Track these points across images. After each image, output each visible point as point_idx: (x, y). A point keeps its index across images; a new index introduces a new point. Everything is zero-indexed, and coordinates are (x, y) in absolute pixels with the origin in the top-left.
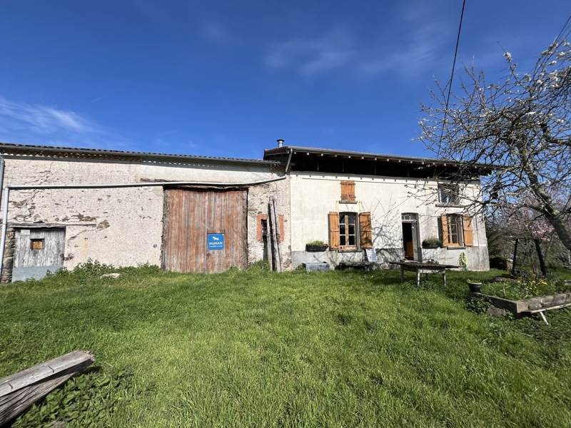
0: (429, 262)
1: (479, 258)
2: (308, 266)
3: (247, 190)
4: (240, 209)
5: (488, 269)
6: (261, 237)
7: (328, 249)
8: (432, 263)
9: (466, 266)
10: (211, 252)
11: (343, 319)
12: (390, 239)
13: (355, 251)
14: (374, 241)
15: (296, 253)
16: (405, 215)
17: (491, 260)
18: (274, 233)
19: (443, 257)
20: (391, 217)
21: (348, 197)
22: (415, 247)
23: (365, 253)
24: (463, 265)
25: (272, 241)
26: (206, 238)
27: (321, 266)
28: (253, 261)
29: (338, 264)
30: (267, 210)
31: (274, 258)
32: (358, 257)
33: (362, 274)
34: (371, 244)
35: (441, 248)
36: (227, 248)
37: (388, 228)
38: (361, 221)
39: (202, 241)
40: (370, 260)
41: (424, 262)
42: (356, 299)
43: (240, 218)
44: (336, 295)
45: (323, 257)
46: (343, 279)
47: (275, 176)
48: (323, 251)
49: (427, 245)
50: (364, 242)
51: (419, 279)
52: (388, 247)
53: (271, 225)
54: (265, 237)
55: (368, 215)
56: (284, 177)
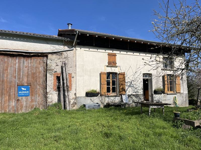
0: (157, 102)
1: (183, 99)
2: (87, 106)
3: (47, 56)
4: (41, 69)
5: (187, 105)
6: (56, 87)
7: (99, 95)
8: (159, 102)
9: (176, 104)
10: (20, 98)
11: (107, 135)
12: (136, 89)
13: (116, 96)
14: (127, 90)
15: (79, 98)
16: (145, 75)
17: (189, 100)
18: (65, 85)
19: (165, 99)
20: (137, 76)
21: (112, 63)
22: (150, 94)
23: (122, 97)
24: (175, 103)
25: (64, 90)
26: (16, 89)
27: (95, 105)
28: (51, 104)
29: (105, 104)
30: (60, 70)
31: (65, 101)
32: (117, 100)
33: (119, 110)
34: (125, 92)
35: (164, 94)
36: (32, 95)
37: (135, 82)
38: (120, 78)
39: (14, 91)
40: (124, 102)
41: (155, 102)
42: (115, 124)
43: (42, 75)
44: (104, 122)
45: (96, 100)
46: (108, 113)
47: (66, 48)
48: (97, 96)
49: (156, 92)
50: (121, 90)
51: (150, 111)
52: (134, 94)
53: (63, 80)
54: (59, 88)
55: (123, 74)
56: (72, 49)
